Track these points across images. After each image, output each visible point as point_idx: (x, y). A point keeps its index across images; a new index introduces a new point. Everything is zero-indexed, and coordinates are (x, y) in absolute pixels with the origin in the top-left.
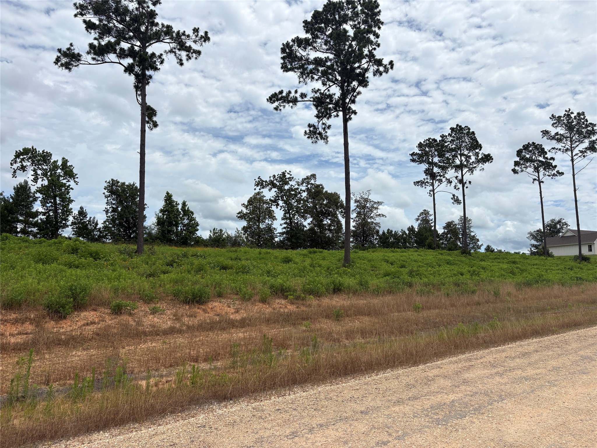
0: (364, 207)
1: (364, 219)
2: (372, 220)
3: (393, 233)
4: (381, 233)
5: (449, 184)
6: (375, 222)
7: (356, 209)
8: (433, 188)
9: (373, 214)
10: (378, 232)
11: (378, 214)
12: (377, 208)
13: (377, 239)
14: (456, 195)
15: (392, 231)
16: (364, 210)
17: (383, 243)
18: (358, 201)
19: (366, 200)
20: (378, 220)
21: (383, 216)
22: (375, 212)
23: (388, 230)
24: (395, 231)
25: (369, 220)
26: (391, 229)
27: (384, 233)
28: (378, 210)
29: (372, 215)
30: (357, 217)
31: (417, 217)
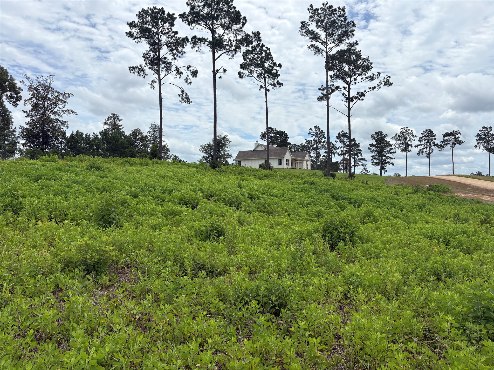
0: (45, 98)
1: (44, 113)
2: (57, 117)
3: (84, 136)
4: (68, 135)
5: (179, 76)
6: (61, 119)
7: (31, 98)
8: (159, 77)
9: (57, 108)
10: (64, 133)
11: (65, 109)
12: (63, 101)
13: (64, 143)
14: (186, 91)
15: (82, 134)
16: (44, 102)
17: (71, 149)
18: (35, 89)
19: (48, 89)
20: (65, 117)
21: (73, 112)
22: (61, 106)
23: (78, 132)
24: (87, 134)
25: (52, 117)
26: (80, 131)
27: (72, 135)
28: (66, 104)
29: (56, 110)
30: (32, 110)
31: (105, 121)
